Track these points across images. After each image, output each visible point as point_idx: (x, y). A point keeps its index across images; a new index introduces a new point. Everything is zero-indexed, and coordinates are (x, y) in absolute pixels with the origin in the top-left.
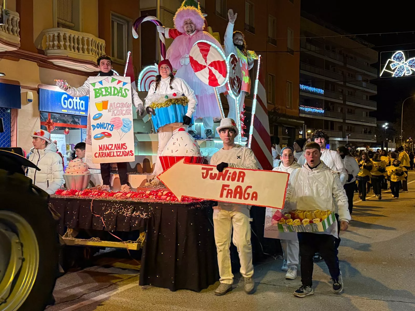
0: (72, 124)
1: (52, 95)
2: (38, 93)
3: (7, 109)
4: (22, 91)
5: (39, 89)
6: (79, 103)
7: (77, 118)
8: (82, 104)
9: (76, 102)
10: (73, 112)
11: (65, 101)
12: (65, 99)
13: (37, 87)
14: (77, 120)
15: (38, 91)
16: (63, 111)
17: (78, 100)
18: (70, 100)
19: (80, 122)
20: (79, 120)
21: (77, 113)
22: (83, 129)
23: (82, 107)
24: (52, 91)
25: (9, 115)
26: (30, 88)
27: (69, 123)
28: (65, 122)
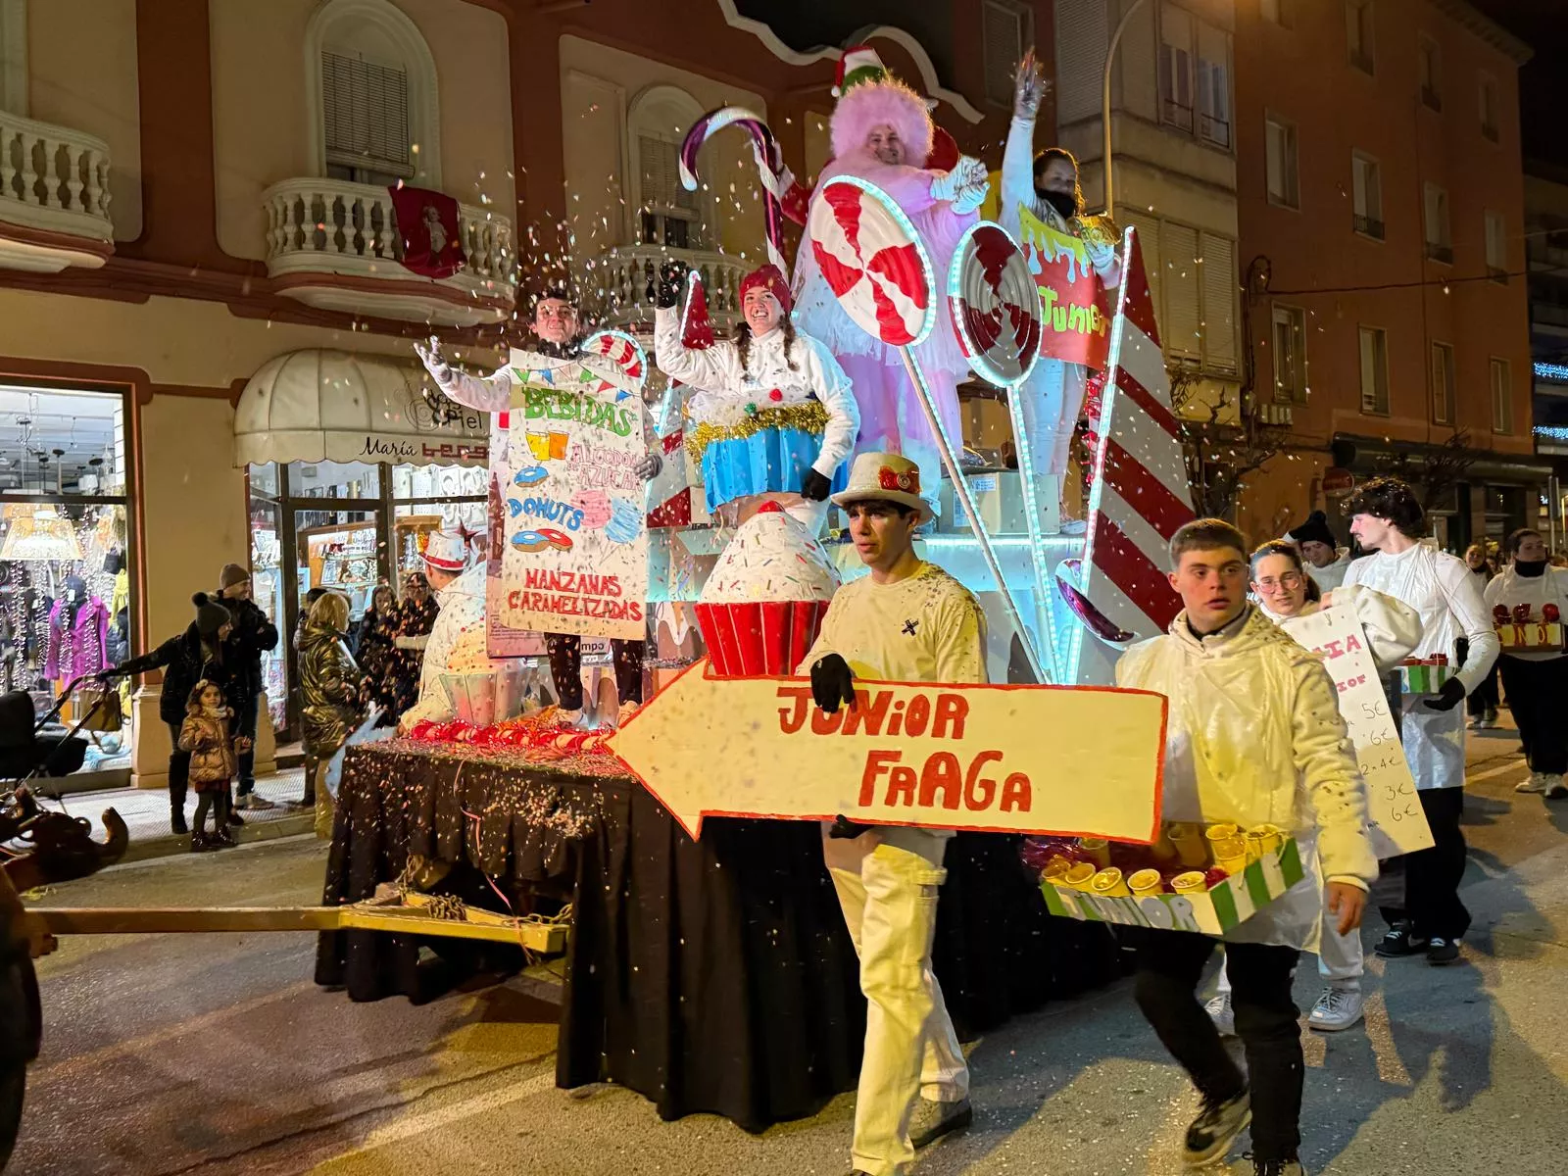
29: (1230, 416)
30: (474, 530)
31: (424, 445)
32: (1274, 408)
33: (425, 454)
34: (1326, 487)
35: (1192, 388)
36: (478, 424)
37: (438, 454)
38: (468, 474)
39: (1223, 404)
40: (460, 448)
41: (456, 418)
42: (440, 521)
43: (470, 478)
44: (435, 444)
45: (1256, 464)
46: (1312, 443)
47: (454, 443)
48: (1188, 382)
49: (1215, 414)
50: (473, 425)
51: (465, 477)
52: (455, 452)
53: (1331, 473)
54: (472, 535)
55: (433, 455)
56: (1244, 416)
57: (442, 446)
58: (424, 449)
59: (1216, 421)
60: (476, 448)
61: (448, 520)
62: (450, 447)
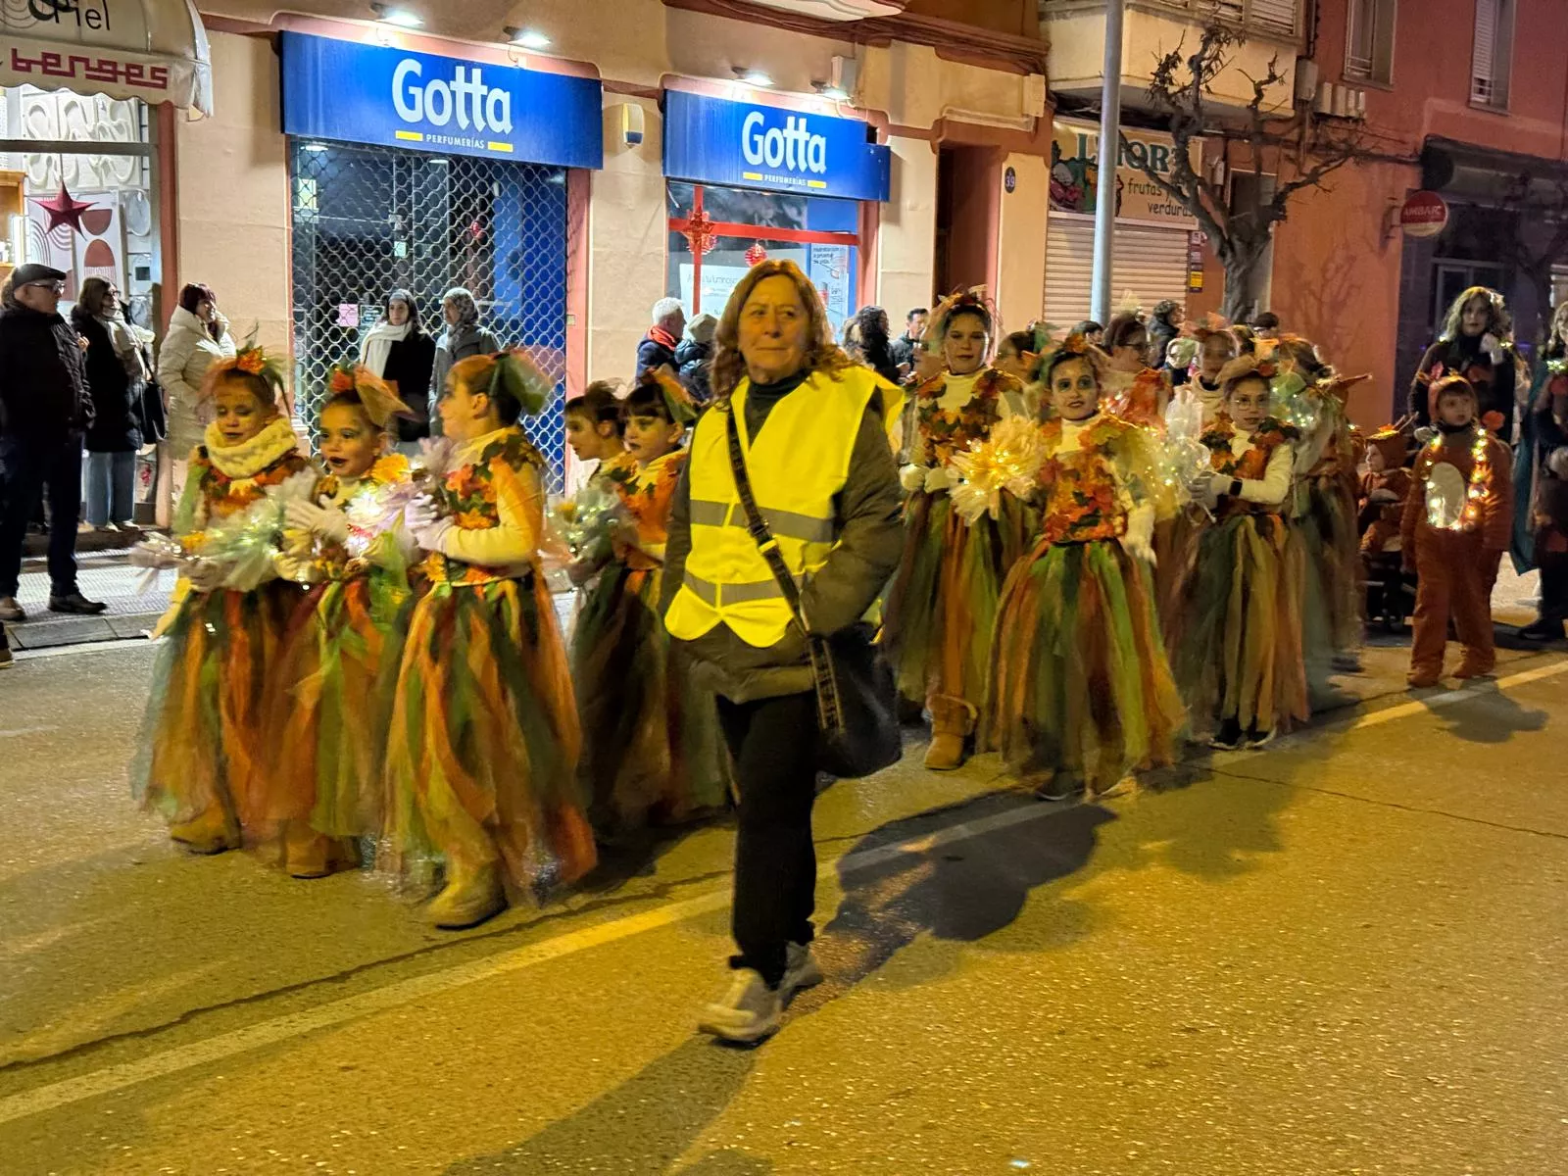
0: (775, 226)
1: (710, 114)
2: (663, 108)
3: (554, 170)
4: (608, 100)
5: (665, 91)
6: (807, 143)
7: (793, 204)
8: (817, 148)
9: (796, 142)
10: (782, 183)
11: (758, 138)
12: (757, 129)
13: (657, 85)
14: (792, 213)
15: (662, 99)
16: (747, 175)
17: (802, 135)
18: (774, 132)
19: (804, 220)
20: (800, 213)
21: (798, 185)
22: (814, 245)
23: (817, 160)
24: (712, 102)
25: (562, 193)
26: (633, 90)
27: (763, 224)
28: (750, 220)
29: (1279, 99)
30: (85, 200)
31: (15, 51)
32: (1341, 90)
33: (15, 68)
34: (1404, 220)
35: (1230, 52)
36: (103, 22)
37: (37, 69)
38: (73, 104)
39: (1272, 78)
40: (73, 59)
41: (67, 9)
42: (20, 182)
43: (76, 112)
44: (32, 51)
45: (1314, 177)
46: (1390, 150)
47: (65, 51)
48: (1227, 40)
49: (1259, 94)
50: (95, 23)
51: (67, 110)
52: (65, 67)
53: (1415, 199)
54: (82, 209)
55: (28, 69)
56: (1298, 102)
57: (46, 56)
58: (16, 59)
59: (1261, 108)
60: (101, 62)
61: (38, 181)
62: (57, 57)
